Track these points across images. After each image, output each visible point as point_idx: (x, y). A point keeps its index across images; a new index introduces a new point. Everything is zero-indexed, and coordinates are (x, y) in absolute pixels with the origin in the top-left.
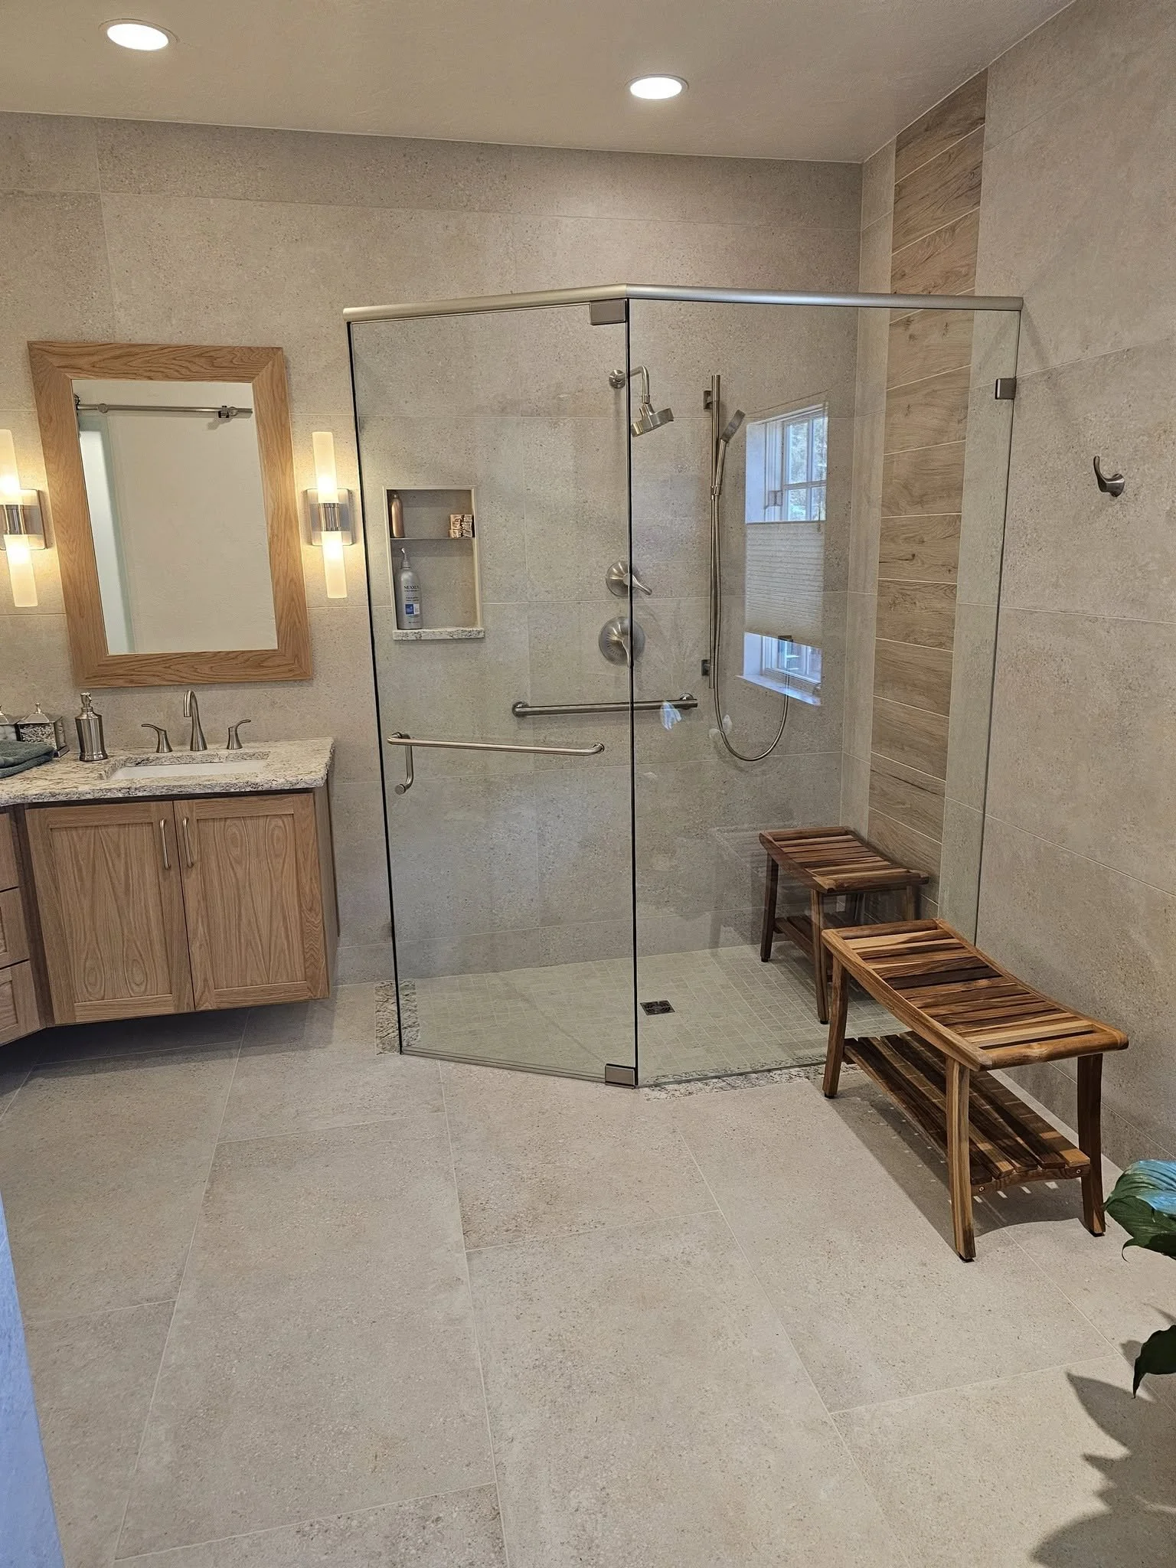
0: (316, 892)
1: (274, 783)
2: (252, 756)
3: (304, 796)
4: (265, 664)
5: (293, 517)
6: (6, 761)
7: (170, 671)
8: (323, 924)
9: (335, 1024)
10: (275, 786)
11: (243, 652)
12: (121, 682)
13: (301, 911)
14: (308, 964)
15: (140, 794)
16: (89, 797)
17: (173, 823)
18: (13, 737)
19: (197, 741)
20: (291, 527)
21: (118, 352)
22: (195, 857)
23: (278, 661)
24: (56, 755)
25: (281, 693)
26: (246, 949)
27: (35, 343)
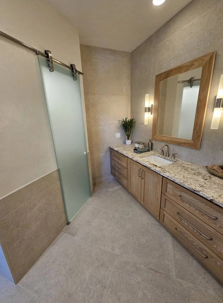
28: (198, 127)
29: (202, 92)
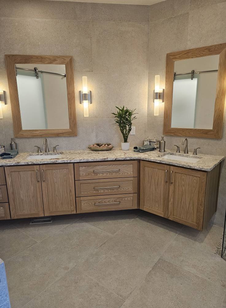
0: (203, 201)
1: (196, 167)
2: (198, 157)
3: (204, 173)
4: (208, 133)
5: (224, 92)
6: (143, 149)
7: (184, 133)
8: (204, 210)
9: (207, 237)
10: (196, 168)
11: (203, 130)
12: (172, 134)
13: (198, 204)
14: (197, 219)
15: (163, 162)
16: (152, 161)
17: (169, 172)
18: (149, 144)
19: (186, 151)
20: (223, 95)
21: (186, 52)
22: (173, 181)
23: (212, 133)
24: (156, 149)
25: (212, 142)
26: (182, 209)
27: (168, 54)
28: (72, 116)
29: (69, 87)
